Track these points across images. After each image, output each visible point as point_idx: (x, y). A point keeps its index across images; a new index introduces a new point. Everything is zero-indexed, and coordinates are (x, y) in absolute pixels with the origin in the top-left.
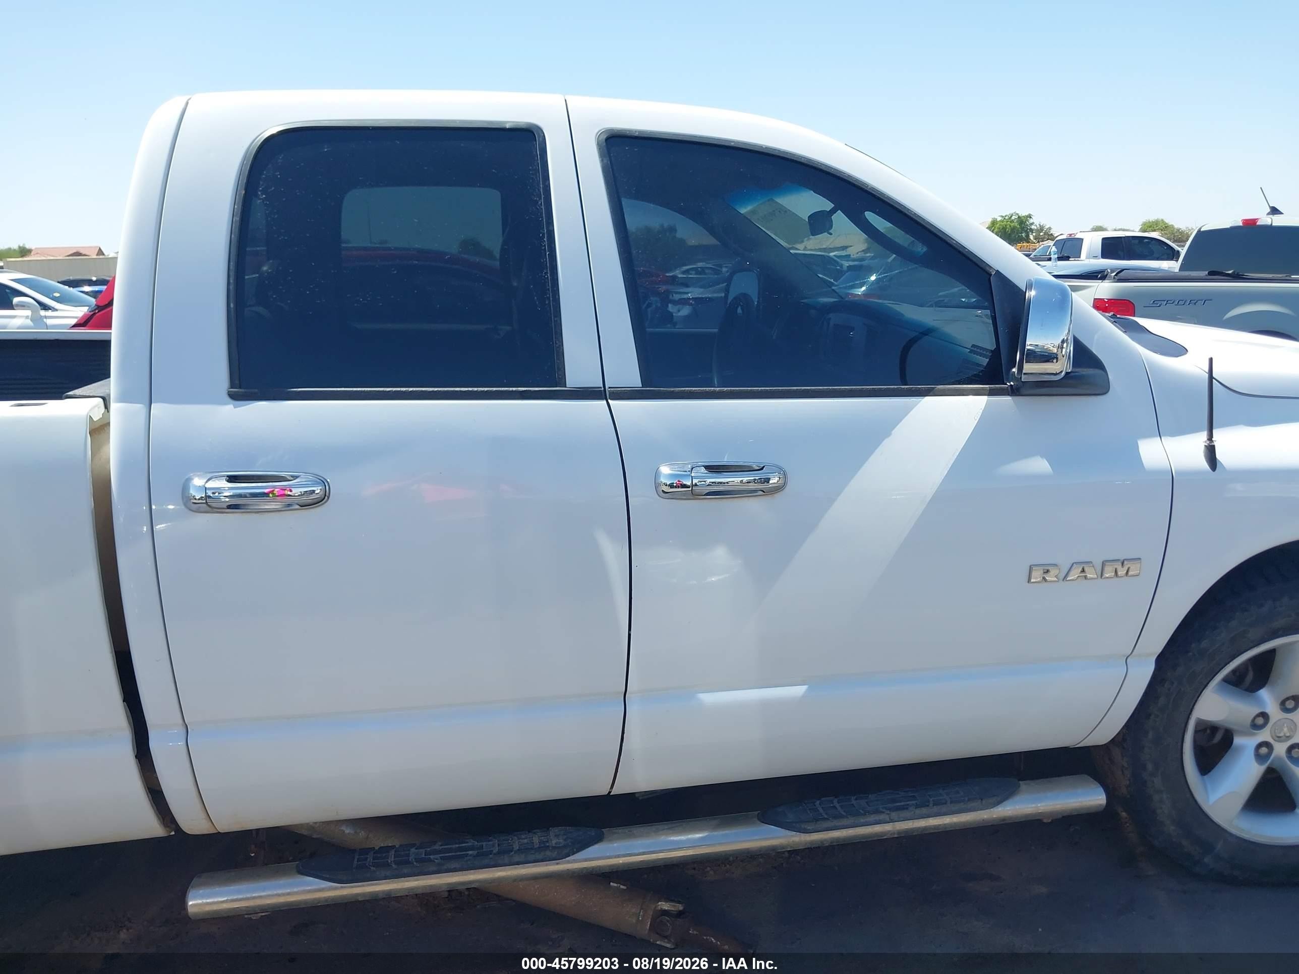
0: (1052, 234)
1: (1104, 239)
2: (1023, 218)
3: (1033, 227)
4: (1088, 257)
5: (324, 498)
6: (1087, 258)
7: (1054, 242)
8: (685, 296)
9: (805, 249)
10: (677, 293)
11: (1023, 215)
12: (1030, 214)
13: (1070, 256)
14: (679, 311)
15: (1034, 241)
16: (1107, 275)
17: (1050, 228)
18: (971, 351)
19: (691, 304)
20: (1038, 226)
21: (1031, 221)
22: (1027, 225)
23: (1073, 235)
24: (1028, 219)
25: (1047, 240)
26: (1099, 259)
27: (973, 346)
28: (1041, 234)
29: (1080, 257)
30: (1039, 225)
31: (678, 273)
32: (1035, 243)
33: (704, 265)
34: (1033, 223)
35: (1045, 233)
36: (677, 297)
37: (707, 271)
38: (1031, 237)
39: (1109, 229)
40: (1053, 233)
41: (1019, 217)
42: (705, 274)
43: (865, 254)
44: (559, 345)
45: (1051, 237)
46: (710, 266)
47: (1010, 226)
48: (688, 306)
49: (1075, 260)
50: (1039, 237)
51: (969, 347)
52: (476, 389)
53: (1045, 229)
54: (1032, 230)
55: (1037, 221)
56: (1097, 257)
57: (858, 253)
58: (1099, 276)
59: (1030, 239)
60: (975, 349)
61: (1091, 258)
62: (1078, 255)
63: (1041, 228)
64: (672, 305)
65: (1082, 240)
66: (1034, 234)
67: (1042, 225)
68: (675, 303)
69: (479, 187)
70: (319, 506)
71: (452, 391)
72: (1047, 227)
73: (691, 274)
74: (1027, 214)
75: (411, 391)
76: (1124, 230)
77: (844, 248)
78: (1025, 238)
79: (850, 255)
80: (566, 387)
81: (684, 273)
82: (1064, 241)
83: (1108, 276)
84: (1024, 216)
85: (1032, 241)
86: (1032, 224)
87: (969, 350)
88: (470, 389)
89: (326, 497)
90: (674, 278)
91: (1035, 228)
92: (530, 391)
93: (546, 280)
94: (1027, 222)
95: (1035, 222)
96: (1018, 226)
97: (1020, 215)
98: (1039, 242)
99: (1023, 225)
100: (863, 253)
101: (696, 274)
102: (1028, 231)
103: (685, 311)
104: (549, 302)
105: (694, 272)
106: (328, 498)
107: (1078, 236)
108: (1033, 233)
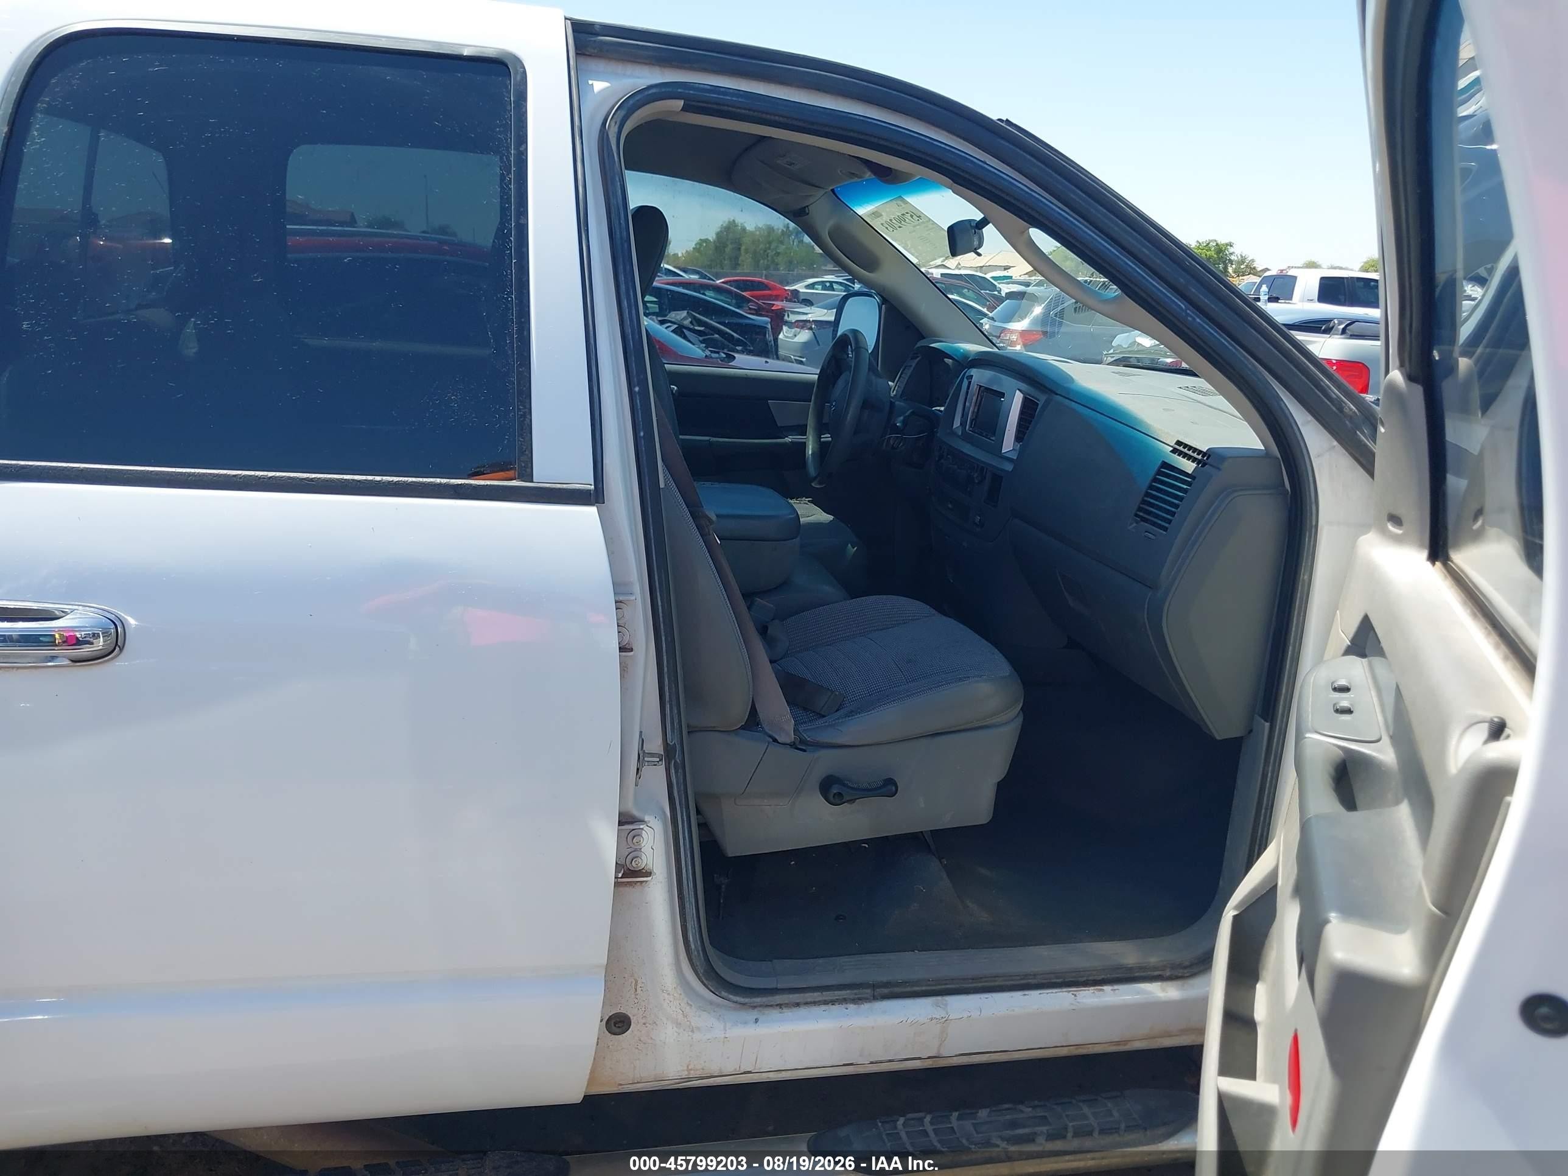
0: (1254, 268)
1: (1322, 279)
2: (1222, 246)
3: (1232, 257)
4: (1302, 300)
5: (115, 649)
6: (1300, 301)
7: (1261, 279)
8: (804, 318)
9: (958, 267)
10: (794, 313)
11: (1222, 243)
12: (1230, 243)
13: (1279, 297)
14: (795, 336)
15: (1233, 275)
16: (1333, 327)
17: (1253, 261)
18: (1174, 451)
19: (811, 329)
20: (1239, 257)
21: (1231, 250)
22: (1226, 255)
23: (1284, 272)
24: (1229, 247)
25: (1249, 275)
26: (1315, 302)
27: (1179, 443)
28: (1242, 267)
29: (1291, 299)
30: (1241, 256)
31: (800, 287)
32: (1233, 277)
33: (832, 278)
34: (1234, 253)
35: (1246, 266)
36: (793, 318)
37: (835, 286)
38: (1230, 270)
39: (1324, 266)
40: (1257, 266)
41: (1217, 244)
42: (833, 290)
43: (1030, 277)
44: (525, 413)
45: (1253, 271)
46: (840, 280)
47: (1206, 255)
48: (807, 331)
49: (1285, 303)
50: (1240, 270)
51: (1172, 444)
52: (378, 478)
53: (1247, 261)
54: (1231, 262)
55: (1237, 251)
56: (1312, 300)
57: (1020, 276)
58: (1323, 328)
59: (1228, 272)
60: (1181, 448)
61: (1305, 301)
62: (1289, 297)
63: (1242, 261)
64: (787, 327)
65: (1295, 278)
66: (1234, 266)
67: (1244, 255)
68: (791, 325)
69: (410, 147)
70: (108, 661)
71: (337, 479)
72: (1249, 259)
73: (817, 289)
74: (1227, 241)
75: (271, 477)
76: (1341, 268)
77: (1006, 268)
78: (1222, 270)
79: (1012, 277)
80: (532, 482)
81: (807, 287)
82: (1274, 278)
83: (1334, 329)
84: (1223, 245)
85: (1231, 275)
86: (1231, 254)
87: (1171, 449)
88: (370, 478)
89: (117, 649)
90: (796, 293)
91: (1236, 259)
92: (471, 485)
93: (509, 305)
94: (1226, 251)
95: (1235, 251)
96: (1216, 256)
97: (1219, 242)
98: (1238, 276)
99: (1221, 254)
100: (1026, 276)
101: (822, 289)
102: (1227, 262)
103: (804, 336)
104: (512, 343)
105: (820, 287)
106: (121, 650)
107: (1291, 273)
108: (1232, 264)
